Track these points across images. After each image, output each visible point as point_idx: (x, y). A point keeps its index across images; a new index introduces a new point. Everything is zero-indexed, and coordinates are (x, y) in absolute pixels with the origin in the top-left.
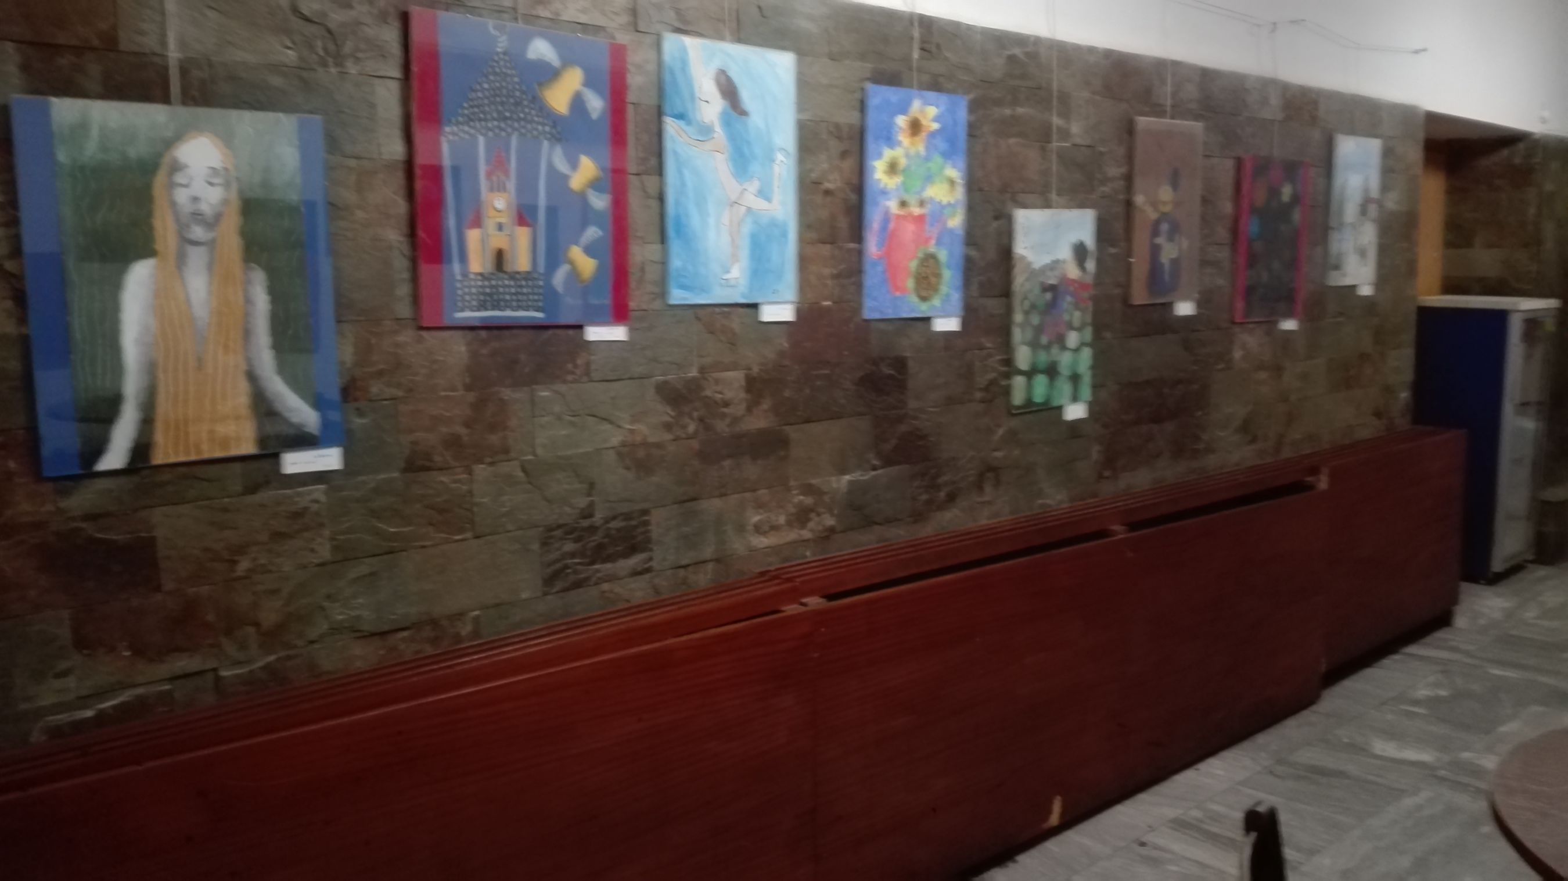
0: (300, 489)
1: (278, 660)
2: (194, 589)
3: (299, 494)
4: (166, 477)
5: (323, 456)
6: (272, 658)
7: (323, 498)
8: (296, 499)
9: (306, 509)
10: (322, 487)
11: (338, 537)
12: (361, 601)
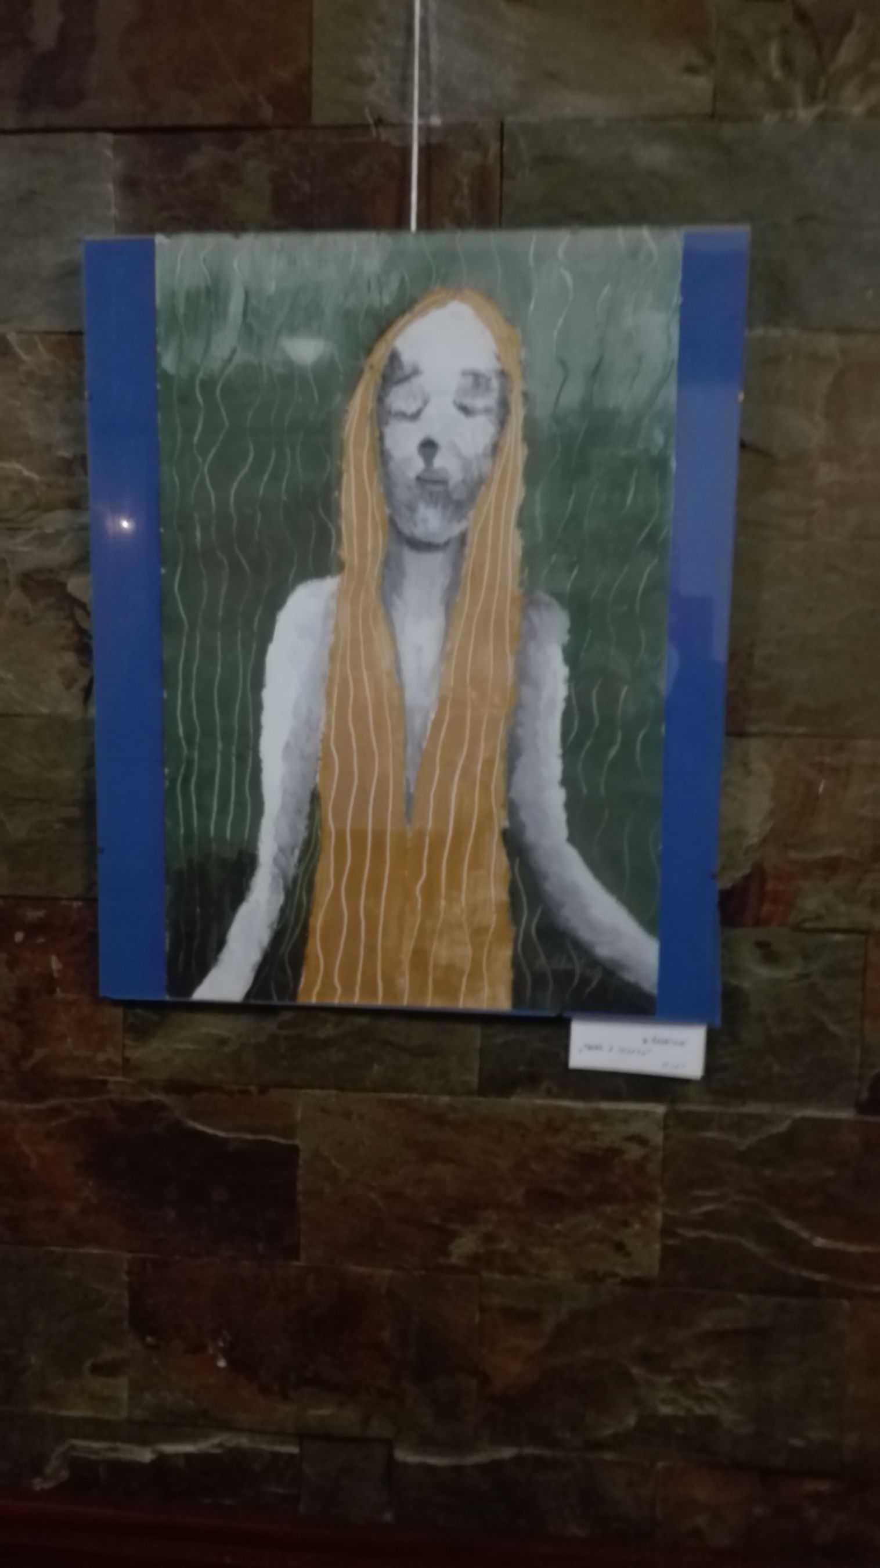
0: (605, 1106)
1: (518, 1460)
2: (362, 1270)
3: (601, 1116)
4: (327, 1031)
5: (666, 1042)
6: (507, 1453)
7: (657, 1138)
8: (596, 1127)
9: (613, 1153)
10: (660, 1109)
11: (680, 1231)
12: (722, 1384)
